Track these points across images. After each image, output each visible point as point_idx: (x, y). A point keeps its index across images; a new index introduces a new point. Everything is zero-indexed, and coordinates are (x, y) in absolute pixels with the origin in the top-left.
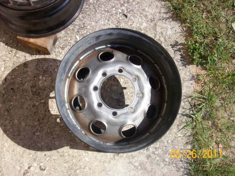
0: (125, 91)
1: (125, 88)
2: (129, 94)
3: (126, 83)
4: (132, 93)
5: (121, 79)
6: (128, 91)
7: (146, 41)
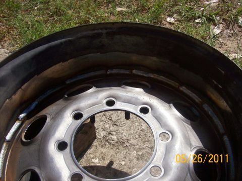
0: (115, 166)
1: (111, 163)
2: (123, 163)
3: (103, 158)
4: (125, 157)
5: (93, 160)
6: (118, 162)
7: (61, 43)
